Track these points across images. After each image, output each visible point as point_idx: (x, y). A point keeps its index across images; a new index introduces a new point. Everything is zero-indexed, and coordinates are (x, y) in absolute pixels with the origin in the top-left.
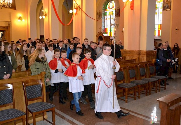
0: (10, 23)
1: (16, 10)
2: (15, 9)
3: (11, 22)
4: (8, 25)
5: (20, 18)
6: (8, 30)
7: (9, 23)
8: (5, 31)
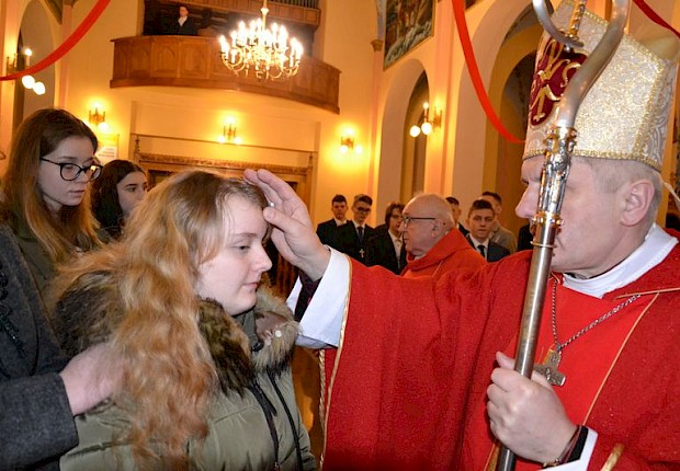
0: (313, 156)
1: (336, 115)
2: (336, 110)
3: (317, 153)
4: (306, 166)
5: (349, 143)
6: (305, 181)
7: (311, 157)
8: (296, 183)
